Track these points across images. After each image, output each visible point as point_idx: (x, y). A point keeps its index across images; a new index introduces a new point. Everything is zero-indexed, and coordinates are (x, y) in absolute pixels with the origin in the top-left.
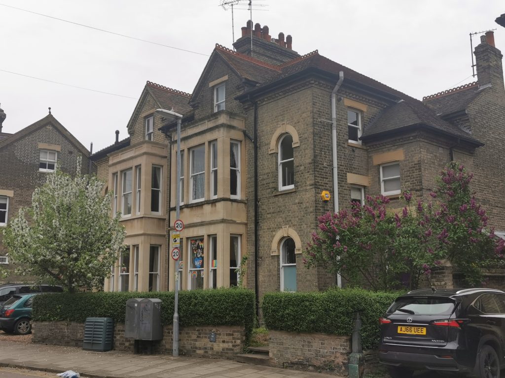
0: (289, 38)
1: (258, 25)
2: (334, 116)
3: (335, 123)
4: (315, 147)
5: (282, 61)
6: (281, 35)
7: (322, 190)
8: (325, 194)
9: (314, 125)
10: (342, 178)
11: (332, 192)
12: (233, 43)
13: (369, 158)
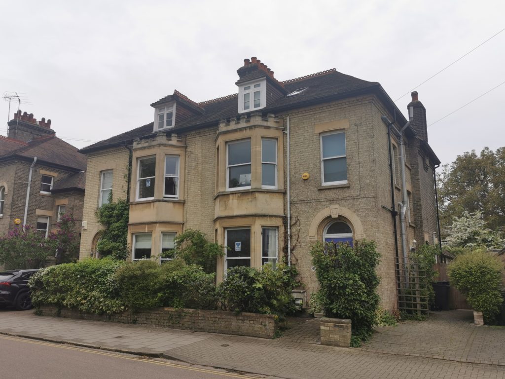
0: (49, 121)
1: (25, 113)
2: (30, 179)
3: (29, 183)
4: (14, 195)
5: (40, 135)
6: (43, 119)
7: (15, 218)
8: (17, 221)
9: (15, 184)
10: (31, 212)
11: (22, 219)
12: (7, 122)
13: (54, 201)
